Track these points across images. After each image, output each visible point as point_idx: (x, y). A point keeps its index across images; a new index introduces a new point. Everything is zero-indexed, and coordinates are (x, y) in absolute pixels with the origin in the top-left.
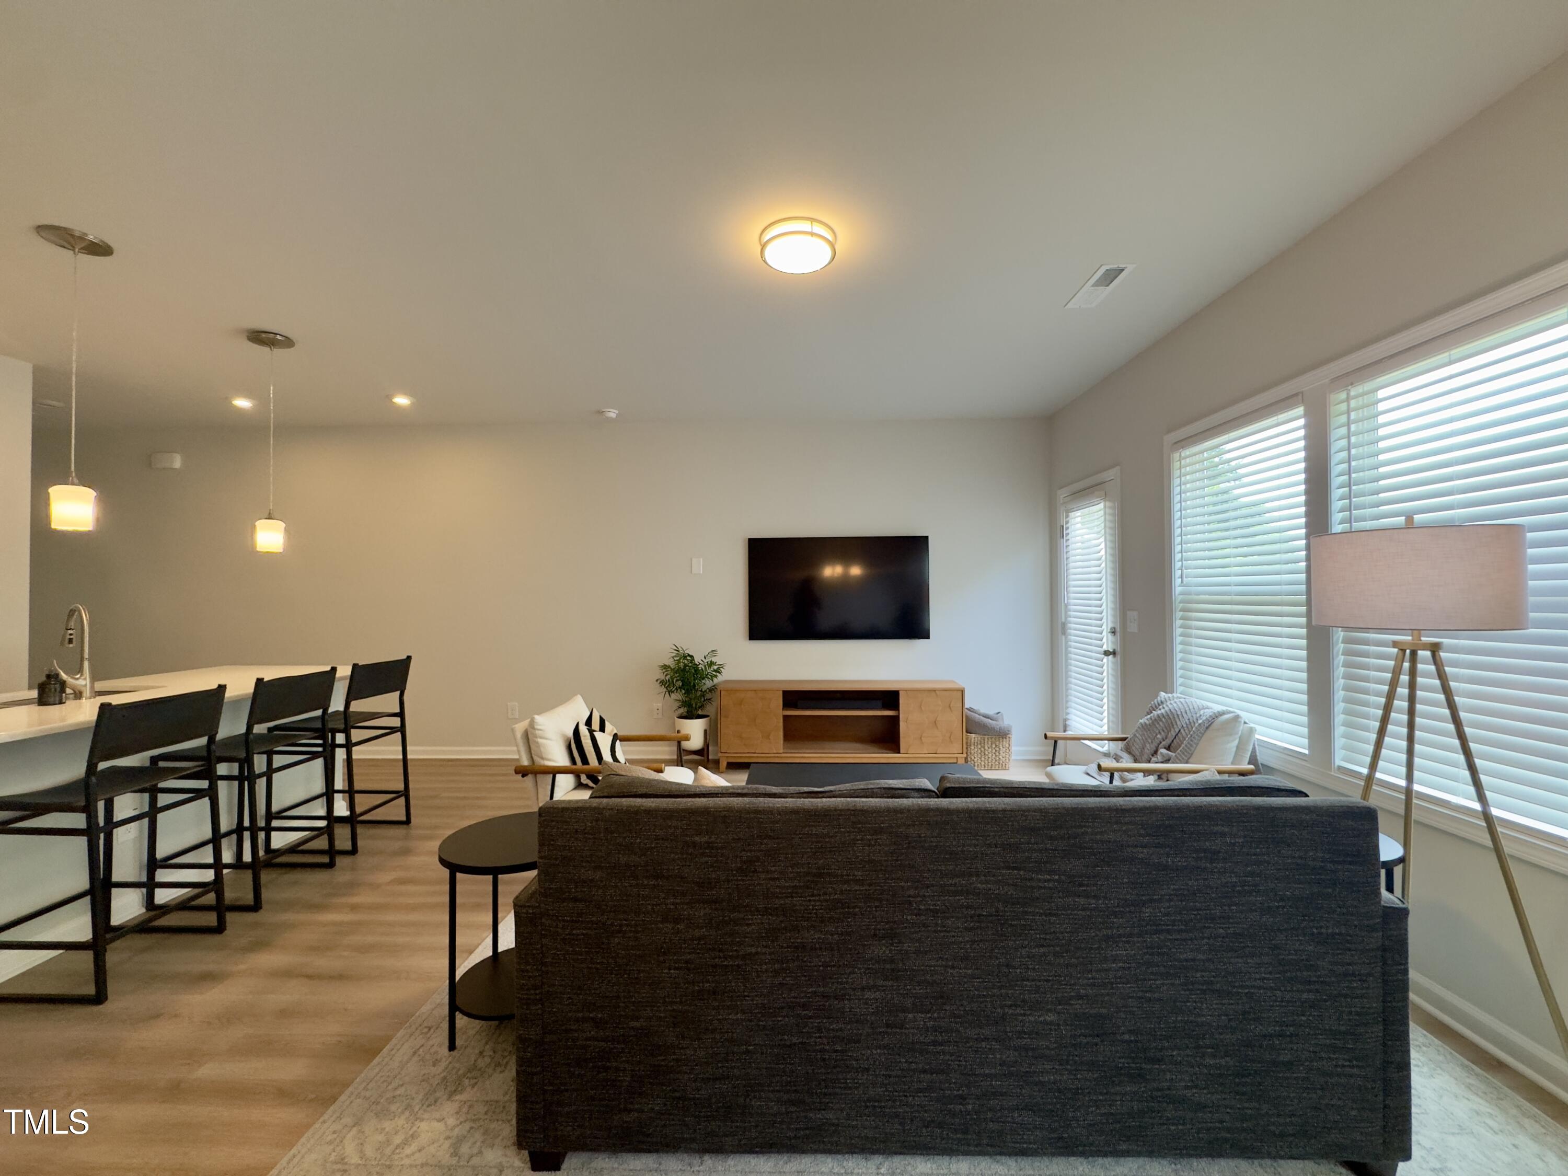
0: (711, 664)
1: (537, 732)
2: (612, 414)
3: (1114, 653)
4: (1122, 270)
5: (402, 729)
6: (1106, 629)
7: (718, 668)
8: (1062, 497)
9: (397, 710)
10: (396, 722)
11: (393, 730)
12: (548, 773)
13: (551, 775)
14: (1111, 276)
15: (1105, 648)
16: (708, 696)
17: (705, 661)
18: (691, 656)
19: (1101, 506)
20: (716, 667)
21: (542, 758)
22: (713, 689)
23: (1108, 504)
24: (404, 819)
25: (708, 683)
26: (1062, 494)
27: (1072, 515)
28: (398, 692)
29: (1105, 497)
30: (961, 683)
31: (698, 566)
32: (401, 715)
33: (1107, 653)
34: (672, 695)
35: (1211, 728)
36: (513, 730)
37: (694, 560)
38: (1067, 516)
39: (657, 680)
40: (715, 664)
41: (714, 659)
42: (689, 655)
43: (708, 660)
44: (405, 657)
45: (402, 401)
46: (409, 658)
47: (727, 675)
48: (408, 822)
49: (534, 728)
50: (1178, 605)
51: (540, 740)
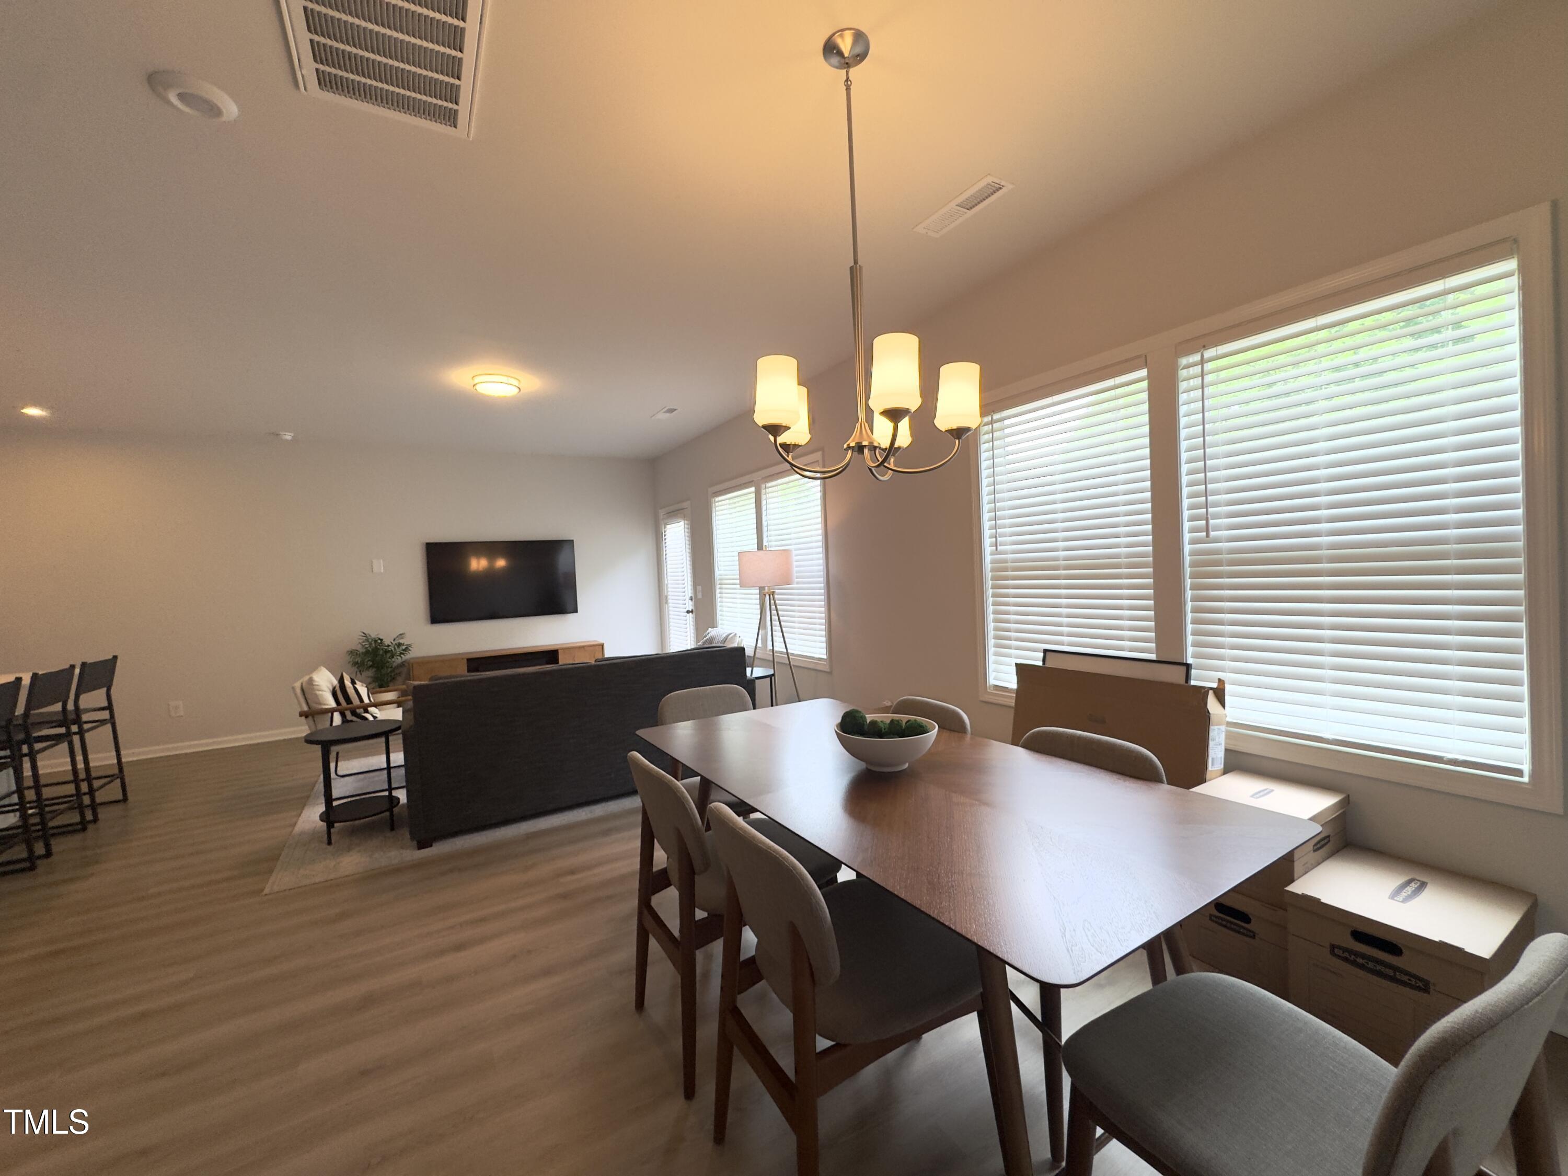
0: (399, 645)
1: (315, 687)
2: (288, 436)
3: (692, 612)
4: (676, 410)
5: (112, 721)
6: (687, 598)
7: (406, 648)
8: (662, 514)
9: (105, 704)
10: (105, 715)
11: (102, 722)
12: (329, 712)
13: (330, 714)
14: (671, 411)
15: (687, 609)
16: (397, 671)
17: (394, 643)
18: (381, 640)
19: (682, 523)
20: (404, 647)
21: (321, 704)
22: (402, 665)
23: (686, 522)
24: (120, 797)
25: (398, 660)
26: (662, 513)
27: (668, 527)
28: (105, 689)
29: (684, 518)
30: (601, 641)
31: (379, 566)
32: (110, 707)
33: (688, 612)
34: (364, 674)
35: (727, 640)
36: (293, 688)
37: (375, 562)
38: (665, 528)
39: (349, 662)
40: (403, 645)
41: (401, 641)
42: (379, 639)
43: (397, 642)
44: (111, 657)
45: (33, 411)
46: (115, 657)
47: (413, 654)
48: (125, 799)
49: (313, 685)
50: (717, 582)
51: (318, 692)
